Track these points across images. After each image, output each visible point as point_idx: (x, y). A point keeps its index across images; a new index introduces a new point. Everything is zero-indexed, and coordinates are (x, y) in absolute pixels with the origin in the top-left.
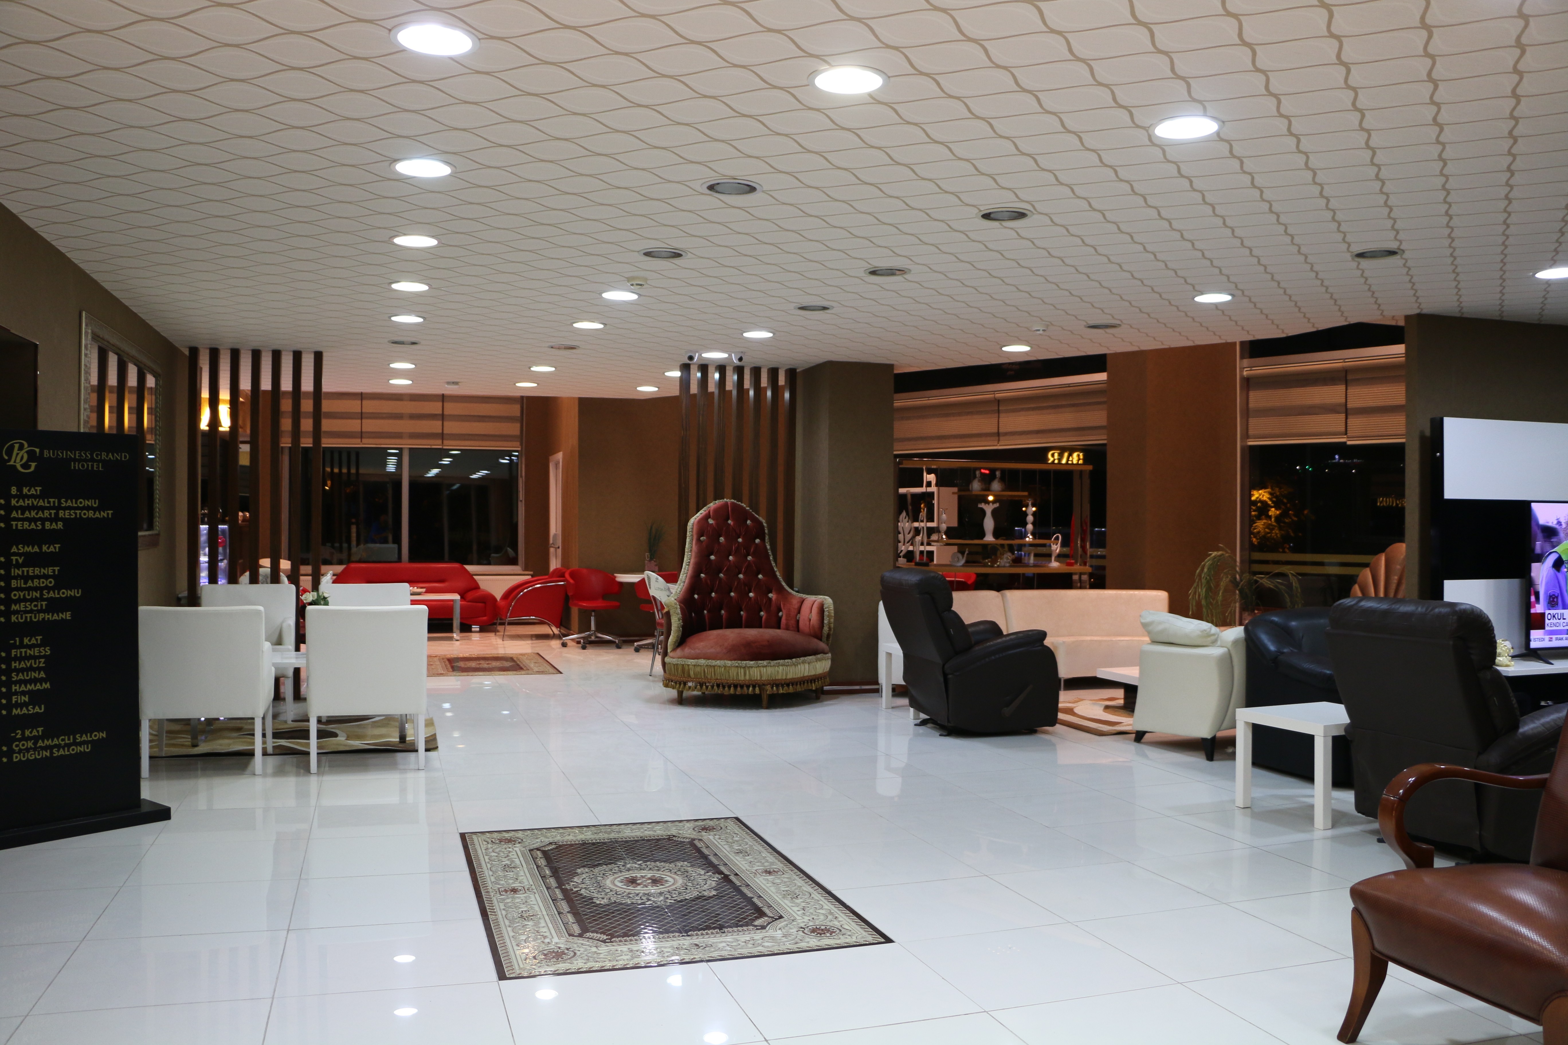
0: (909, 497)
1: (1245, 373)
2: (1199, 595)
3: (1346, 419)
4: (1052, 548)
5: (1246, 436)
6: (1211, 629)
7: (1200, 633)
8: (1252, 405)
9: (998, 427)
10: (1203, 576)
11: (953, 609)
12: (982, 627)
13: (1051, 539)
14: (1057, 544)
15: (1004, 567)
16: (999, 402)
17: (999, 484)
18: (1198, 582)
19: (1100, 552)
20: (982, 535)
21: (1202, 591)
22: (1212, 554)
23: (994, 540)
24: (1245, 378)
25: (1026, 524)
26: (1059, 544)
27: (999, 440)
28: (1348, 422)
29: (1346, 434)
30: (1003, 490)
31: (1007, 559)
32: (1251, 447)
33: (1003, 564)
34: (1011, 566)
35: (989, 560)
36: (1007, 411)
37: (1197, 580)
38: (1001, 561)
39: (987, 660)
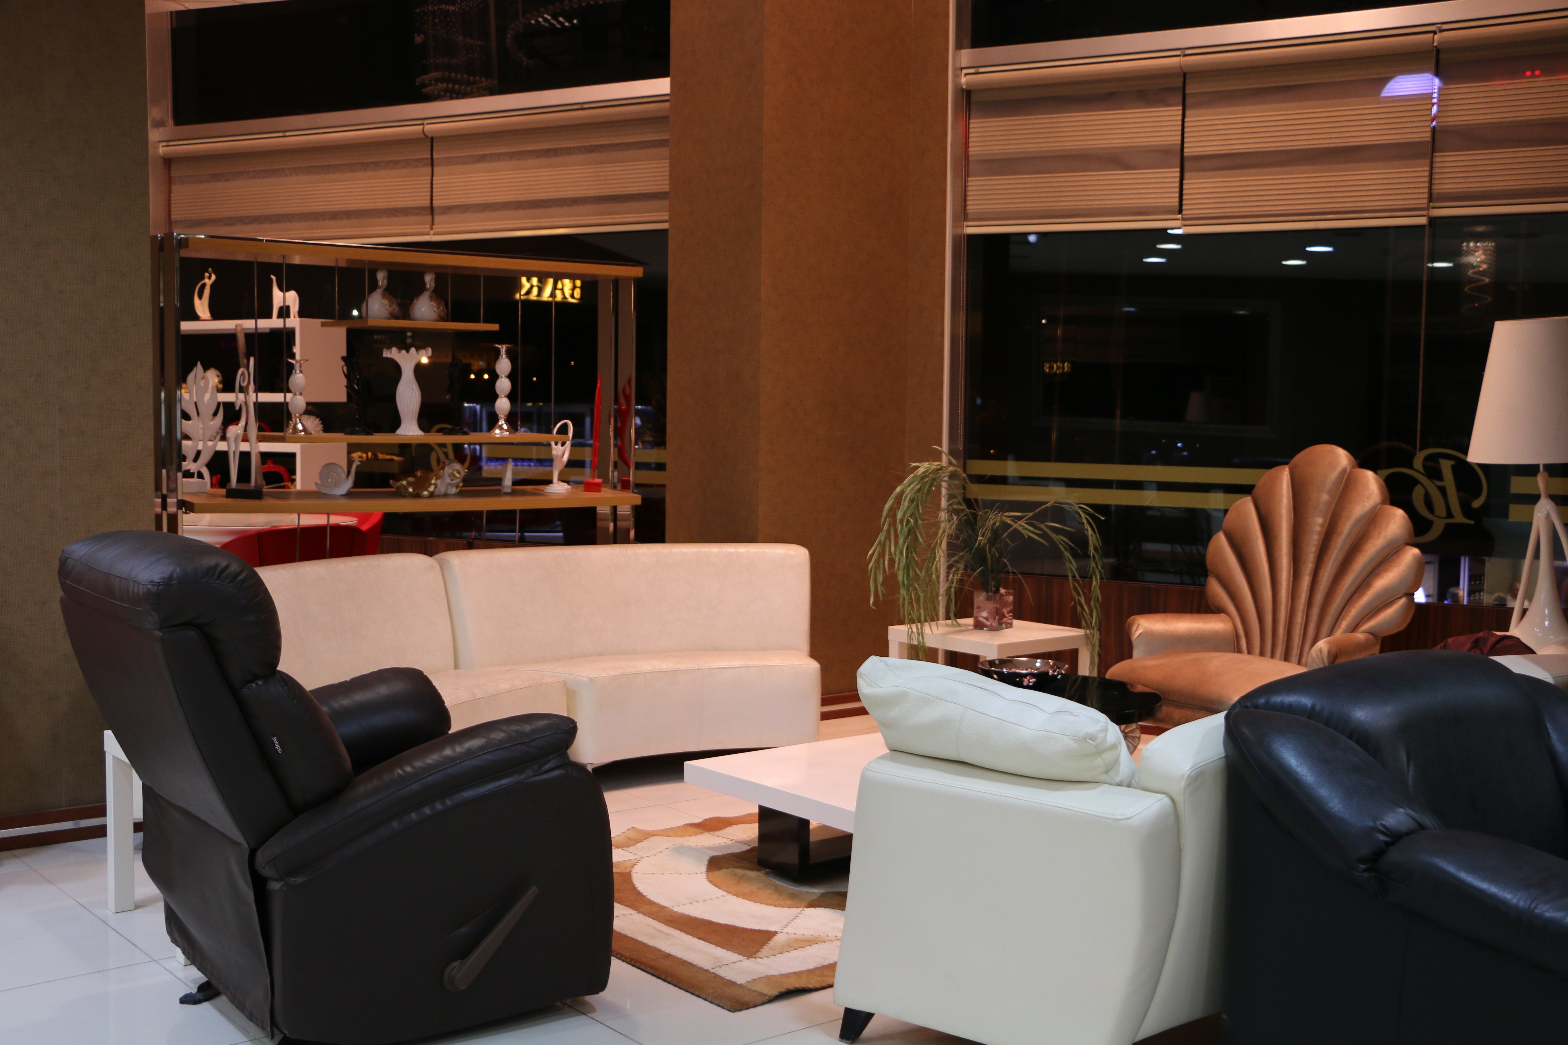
0: (241, 340)
1: (963, 80)
2: (892, 562)
3: (1182, 178)
4: (554, 452)
5: (963, 215)
6: (1106, 730)
7: (1074, 745)
8: (974, 149)
9: (432, 196)
10: (899, 515)
11: (281, 667)
12: (383, 690)
13: (550, 431)
14: (563, 444)
15: (446, 495)
16: (431, 141)
17: (433, 304)
18: (888, 531)
19: (653, 455)
20: (394, 422)
21: (898, 550)
22: (918, 467)
23: (420, 433)
24: (963, 90)
25: (496, 397)
26: (568, 443)
27: (433, 223)
28: (1185, 187)
29: (1180, 211)
30: (442, 319)
31: (452, 476)
32: (972, 238)
33: (442, 489)
34: (461, 494)
35: (411, 479)
36: (450, 161)
37: (886, 527)
38: (439, 482)
39: (395, 824)
